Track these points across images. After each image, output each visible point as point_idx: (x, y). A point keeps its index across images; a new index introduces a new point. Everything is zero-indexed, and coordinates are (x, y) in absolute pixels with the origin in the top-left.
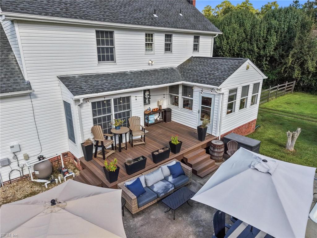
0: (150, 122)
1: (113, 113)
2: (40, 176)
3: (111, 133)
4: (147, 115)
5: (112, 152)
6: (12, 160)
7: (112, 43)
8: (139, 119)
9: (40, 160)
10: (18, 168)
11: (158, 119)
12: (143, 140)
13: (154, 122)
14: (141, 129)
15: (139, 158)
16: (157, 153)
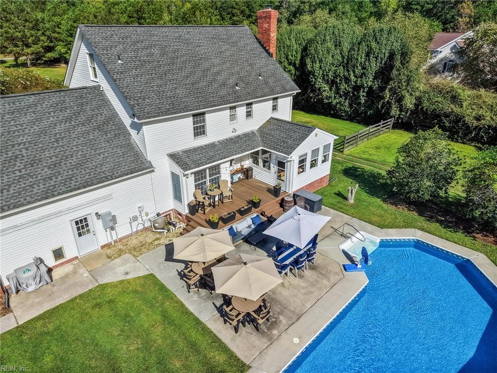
0: (234, 181)
1: (208, 178)
2: (159, 228)
3: (208, 195)
4: (232, 175)
5: (210, 208)
6: (139, 217)
7: (204, 121)
8: (227, 181)
9: (158, 216)
10: (142, 222)
11: (241, 177)
12: (230, 198)
13: (237, 180)
14: (229, 189)
15: (231, 213)
16: (243, 209)
